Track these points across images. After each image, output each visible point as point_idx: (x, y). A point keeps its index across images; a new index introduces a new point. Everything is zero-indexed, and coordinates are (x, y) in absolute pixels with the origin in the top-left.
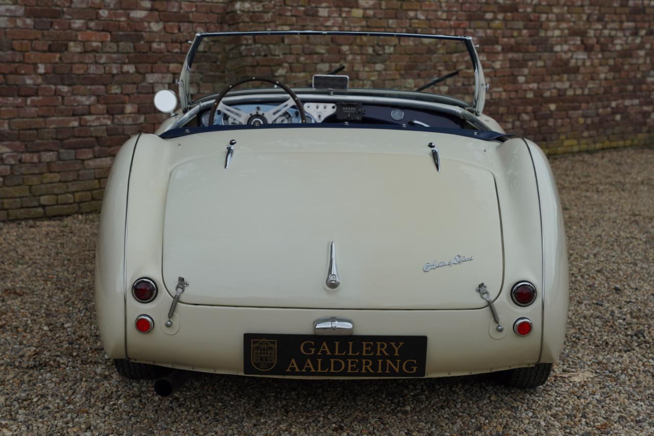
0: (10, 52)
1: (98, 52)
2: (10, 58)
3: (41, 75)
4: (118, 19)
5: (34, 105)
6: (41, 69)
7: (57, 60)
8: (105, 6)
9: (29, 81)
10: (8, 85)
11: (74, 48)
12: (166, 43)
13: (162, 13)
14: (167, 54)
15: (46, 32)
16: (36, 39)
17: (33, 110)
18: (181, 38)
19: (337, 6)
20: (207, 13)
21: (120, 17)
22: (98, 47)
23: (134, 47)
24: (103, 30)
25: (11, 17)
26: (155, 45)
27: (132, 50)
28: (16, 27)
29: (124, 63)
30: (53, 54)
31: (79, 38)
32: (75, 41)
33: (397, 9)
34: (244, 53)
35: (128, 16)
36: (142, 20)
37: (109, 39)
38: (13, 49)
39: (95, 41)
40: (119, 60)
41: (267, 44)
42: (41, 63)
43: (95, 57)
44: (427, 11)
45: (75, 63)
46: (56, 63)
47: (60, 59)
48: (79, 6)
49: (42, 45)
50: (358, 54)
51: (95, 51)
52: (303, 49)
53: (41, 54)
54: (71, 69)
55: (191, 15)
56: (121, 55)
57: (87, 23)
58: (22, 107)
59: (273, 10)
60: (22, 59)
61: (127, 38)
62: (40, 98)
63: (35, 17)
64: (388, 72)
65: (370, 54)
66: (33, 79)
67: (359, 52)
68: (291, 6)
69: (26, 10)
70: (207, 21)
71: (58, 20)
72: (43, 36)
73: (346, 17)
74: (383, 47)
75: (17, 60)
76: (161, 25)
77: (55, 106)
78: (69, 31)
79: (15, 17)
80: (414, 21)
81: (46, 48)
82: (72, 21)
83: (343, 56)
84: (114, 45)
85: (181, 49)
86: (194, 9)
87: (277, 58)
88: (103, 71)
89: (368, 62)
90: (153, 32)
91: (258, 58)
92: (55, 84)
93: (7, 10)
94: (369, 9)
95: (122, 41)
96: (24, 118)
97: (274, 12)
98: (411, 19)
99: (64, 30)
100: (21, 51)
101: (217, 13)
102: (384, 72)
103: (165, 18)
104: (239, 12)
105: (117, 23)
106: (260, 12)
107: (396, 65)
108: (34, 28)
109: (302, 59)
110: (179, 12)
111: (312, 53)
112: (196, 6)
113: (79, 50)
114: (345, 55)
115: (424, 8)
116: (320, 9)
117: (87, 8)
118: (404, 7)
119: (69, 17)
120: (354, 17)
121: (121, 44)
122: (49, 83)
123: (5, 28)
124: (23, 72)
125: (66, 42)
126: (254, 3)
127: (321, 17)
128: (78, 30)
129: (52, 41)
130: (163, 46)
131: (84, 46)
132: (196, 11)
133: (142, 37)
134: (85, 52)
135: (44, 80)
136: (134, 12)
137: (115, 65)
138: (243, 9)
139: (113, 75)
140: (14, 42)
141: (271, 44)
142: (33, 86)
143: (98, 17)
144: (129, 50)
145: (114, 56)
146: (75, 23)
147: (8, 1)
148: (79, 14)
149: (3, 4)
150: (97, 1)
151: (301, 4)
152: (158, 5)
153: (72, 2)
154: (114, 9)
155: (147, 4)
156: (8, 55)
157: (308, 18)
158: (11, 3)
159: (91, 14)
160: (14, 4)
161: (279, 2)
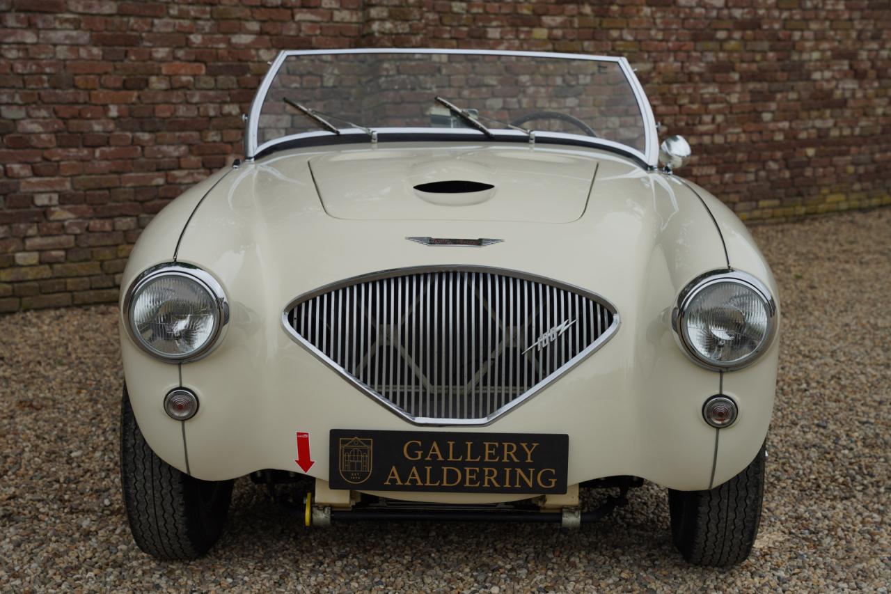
0: (72, 91)
1: (189, 89)
2: (71, 98)
3: (113, 119)
4: (215, 46)
5: (104, 157)
6: (114, 112)
7: (134, 100)
8: (197, 30)
9: (97, 128)
10: (69, 132)
11: (156, 83)
13: (275, 38)
15: (118, 65)
16: (106, 73)
17: (104, 164)
19: (513, 25)
20: (336, 36)
21: (218, 43)
22: (189, 82)
23: (238, 81)
24: (196, 61)
25: (72, 45)
27: (235, 86)
28: (79, 58)
29: (225, 103)
30: (129, 92)
31: (164, 71)
32: (157, 75)
33: (595, 28)
34: (384, 86)
35: (229, 42)
36: (248, 47)
37: (203, 72)
38: (75, 87)
39: (185, 75)
40: (218, 98)
41: (415, 75)
42: (113, 103)
43: (185, 95)
44: (636, 29)
45: (158, 104)
46: (133, 104)
47: (139, 97)
48: (163, 30)
49: (113, 80)
50: (543, 86)
51: (185, 87)
52: (467, 80)
53: (112, 93)
54: (154, 110)
55: (314, 39)
56: (220, 92)
57: (173, 52)
58: (89, 161)
59: (424, 31)
60: (87, 99)
61: (228, 70)
62: (113, 149)
63: (104, 45)
64: (583, 109)
65: (558, 86)
66: (103, 124)
67: (543, 83)
68: (450, 26)
69: (91, 36)
70: (336, 46)
71: (135, 49)
72: (115, 69)
73: (524, 39)
74: (576, 76)
75: (81, 100)
76: (273, 53)
77: (133, 159)
78: (149, 62)
79: (78, 45)
80: (618, 43)
81: (119, 84)
82: (154, 49)
83: (522, 89)
84: (211, 81)
85: (301, 84)
86: (318, 32)
87: (429, 91)
88: (196, 113)
89: (557, 96)
90: (263, 61)
91: (402, 92)
92: (132, 131)
93: (67, 37)
94: (557, 28)
95: (221, 74)
96: (91, 174)
97: (425, 34)
98: (614, 40)
99: (144, 61)
100: (86, 89)
101: (350, 37)
102: (578, 109)
103: (280, 43)
104: (377, 34)
105: (214, 51)
106: (405, 34)
107: (594, 100)
108: (103, 59)
109: (466, 93)
110: (298, 36)
111: (480, 85)
112: (321, 28)
113: (164, 86)
114: (523, 86)
115: (632, 25)
116: (489, 30)
117: (173, 33)
118: (605, 24)
119: (148, 44)
120: (536, 39)
121: (221, 78)
122: (124, 130)
123: (65, 60)
124: (89, 115)
125: (145, 77)
126: (398, 23)
127: (490, 39)
128: (162, 61)
129: (128, 75)
131: (170, 81)
132: (321, 34)
133: (248, 69)
134: (172, 89)
135: (117, 126)
136: (237, 36)
137: (212, 105)
138: (382, 30)
139: (211, 118)
140: (77, 78)
141: (421, 74)
142: (102, 134)
143: (188, 44)
144: (231, 86)
145: (211, 93)
146: (157, 51)
147: (67, 25)
148: (163, 40)
149: (61, 29)
150: (186, 23)
151: (463, 22)
152: (269, 27)
153: (152, 25)
154: (210, 33)
155: (255, 26)
156: (69, 94)
157: (473, 40)
158: (72, 27)
159: (179, 40)
160: (76, 29)
161: (433, 20)
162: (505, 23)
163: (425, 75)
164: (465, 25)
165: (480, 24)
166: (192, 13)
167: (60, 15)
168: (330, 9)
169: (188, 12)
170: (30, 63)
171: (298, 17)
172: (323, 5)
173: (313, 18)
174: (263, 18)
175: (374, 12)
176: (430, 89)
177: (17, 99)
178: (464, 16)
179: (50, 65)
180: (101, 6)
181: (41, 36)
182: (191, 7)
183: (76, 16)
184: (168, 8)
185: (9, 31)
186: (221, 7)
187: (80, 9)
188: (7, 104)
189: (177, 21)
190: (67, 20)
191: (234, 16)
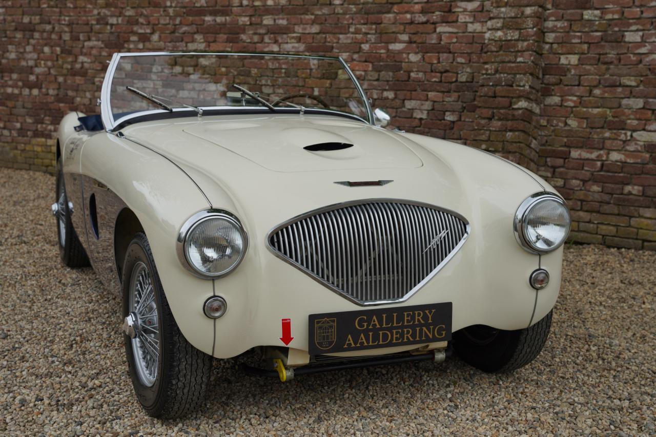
1: (361, 80)
2: (294, 83)
4: (377, 51)
6: (316, 92)
7: (327, 85)
8: (366, 41)
9: (308, 101)
11: (342, 76)
12: (425, 72)
13: (420, 45)
14: (426, 82)
18: (440, 68)
20: (471, 43)
21: (380, 50)
22: (361, 75)
24: (366, 61)
26: (413, 75)
27: (391, 79)
29: (386, 90)
30: (325, 81)
35: (389, 48)
36: (400, 52)
37: (370, 69)
38: (297, 76)
39: (358, 70)
40: (379, 86)
42: (316, 87)
45: (342, 88)
46: (327, 88)
47: (331, 84)
48: (345, 41)
49: (317, 73)
53: (316, 80)
54: (339, 93)
55: (452, 46)
56: (381, 83)
57: (351, 56)
60: (303, 84)
61: (387, 68)
63: (312, 51)
69: (306, 46)
70: (469, 51)
71: (329, 53)
72: (319, 66)
75: (300, 84)
76: (419, 56)
81: (320, 75)
82: (339, 54)
84: (376, 76)
86: (455, 40)
90: (411, 62)
91: (496, 88)
93: (294, 47)
95: (382, 70)
100: (303, 78)
101: (482, 43)
103: (424, 49)
104: (487, 41)
105: (377, 55)
106: (512, 40)
110: (440, 43)
111: (615, 85)
112: (458, 37)
117: (351, 43)
119: (337, 51)
121: (381, 73)
125: (336, 71)
127: (628, 43)
128: (346, 61)
129: (327, 70)
130: (421, 75)
132: (457, 42)
133: (401, 67)
136: (393, 44)
137: (376, 91)
138: (492, 37)
143: (360, 50)
144: (388, 79)
145: (375, 83)
147: (293, 41)
148: (345, 48)
149: (291, 43)
150: (359, 36)
151: (595, 28)
152: (415, 38)
153: (339, 39)
154: (375, 43)
155: (405, 37)
156: (293, 81)
157: (607, 44)
158: (295, 41)
159: (355, 48)
160: (297, 42)
161: (561, 28)
162: (648, 26)
163: (524, 74)
164: (597, 31)
165: (616, 29)
166: (363, 30)
167: (290, 35)
168: (465, 22)
169: (361, 29)
170: (275, 62)
171: (439, 30)
172: (459, 20)
173: (451, 30)
174: (412, 32)
175: (489, 24)
176: (524, 86)
177: (269, 83)
178: (597, 23)
179: (284, 63)
180: (311, 28)
181: (281, 47)
182: (363, 26)
183: (299, 35)
184: (349, 27)
185: (266, 45)
186: (382, 25)
187: (300, 31)
188: (265, 85)
189: (354, 36)
190: (293, 38)
191: (391, 31)
